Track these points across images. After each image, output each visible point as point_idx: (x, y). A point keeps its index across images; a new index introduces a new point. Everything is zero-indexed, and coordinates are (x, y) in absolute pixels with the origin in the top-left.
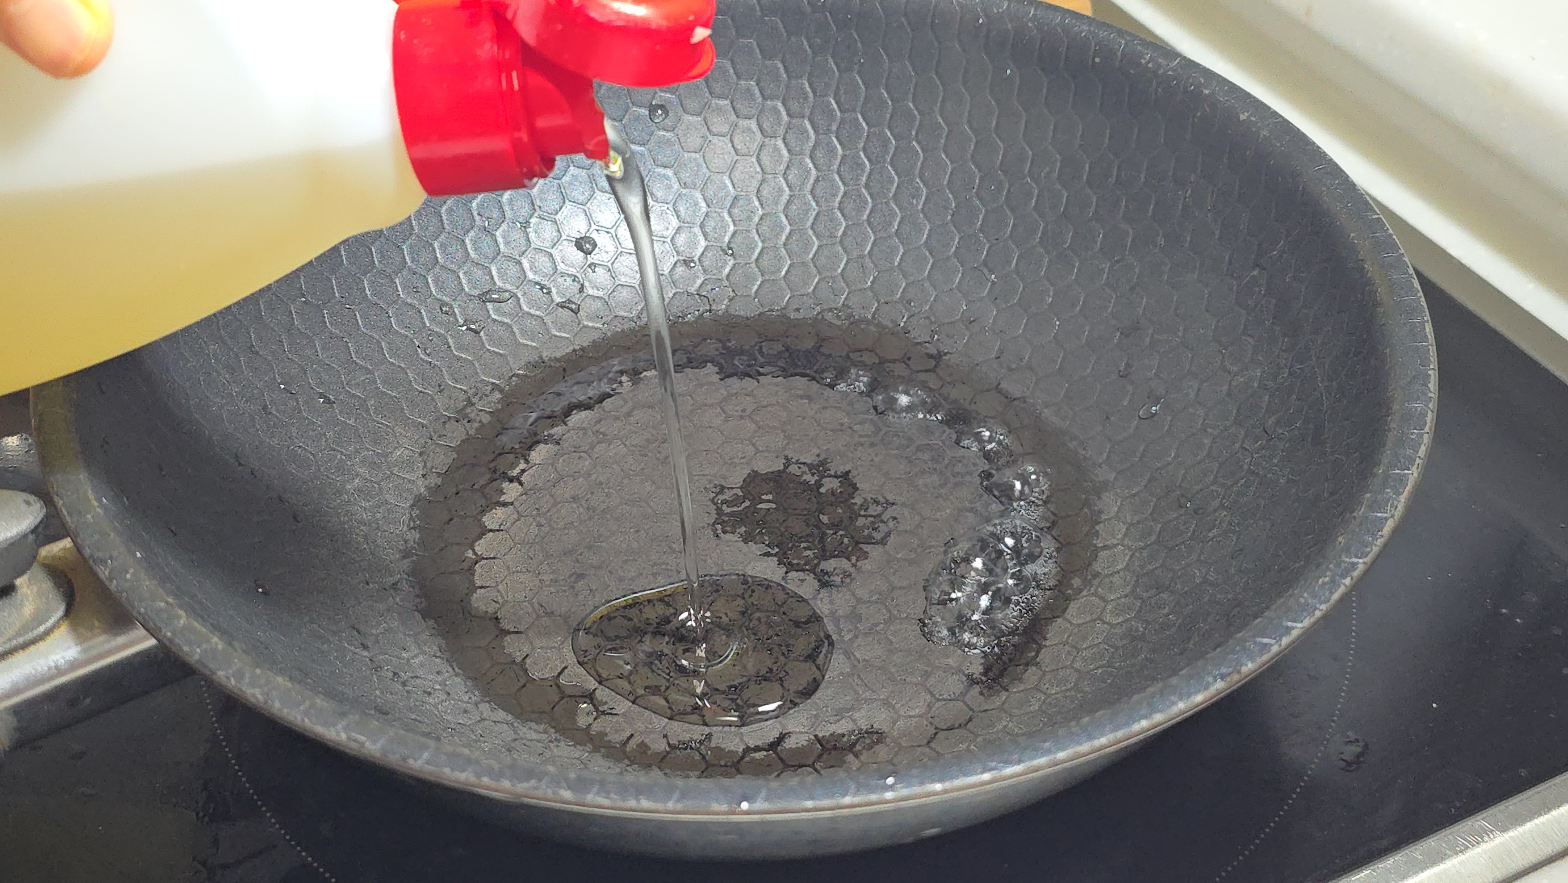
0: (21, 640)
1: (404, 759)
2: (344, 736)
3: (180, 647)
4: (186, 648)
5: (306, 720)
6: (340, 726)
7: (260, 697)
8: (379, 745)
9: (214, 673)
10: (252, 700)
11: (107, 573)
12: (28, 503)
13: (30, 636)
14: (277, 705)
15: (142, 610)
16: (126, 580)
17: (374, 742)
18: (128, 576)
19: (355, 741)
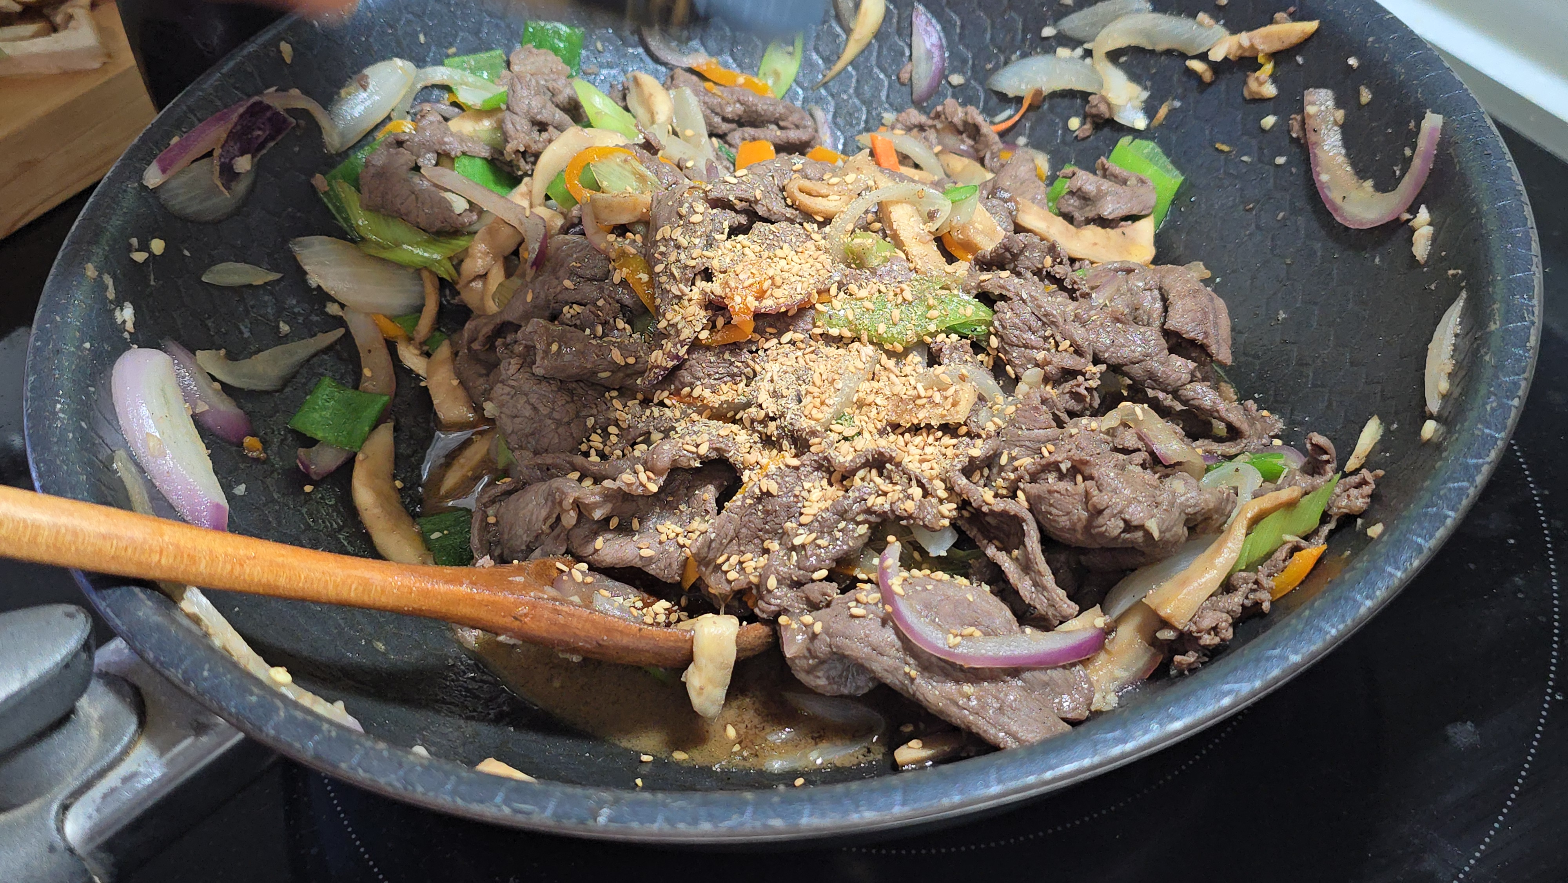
0: (98, 767)
1: (582, 822)
2: (506, 810)
3: (291, 745)
4: (297, 745)
5: (459, 801)
6: (498, 799)
7: (398, 785)
8: (549, 812)
9: (337, 767)
10: (389, 789)
11: (180, 676)
12: (70, 616)
13: (107, 760)
14: (420, 789)
15: (233, 710)
16: (205, 679)
17: (543, 809)
18: (206, 674)
19: (520, 812)
